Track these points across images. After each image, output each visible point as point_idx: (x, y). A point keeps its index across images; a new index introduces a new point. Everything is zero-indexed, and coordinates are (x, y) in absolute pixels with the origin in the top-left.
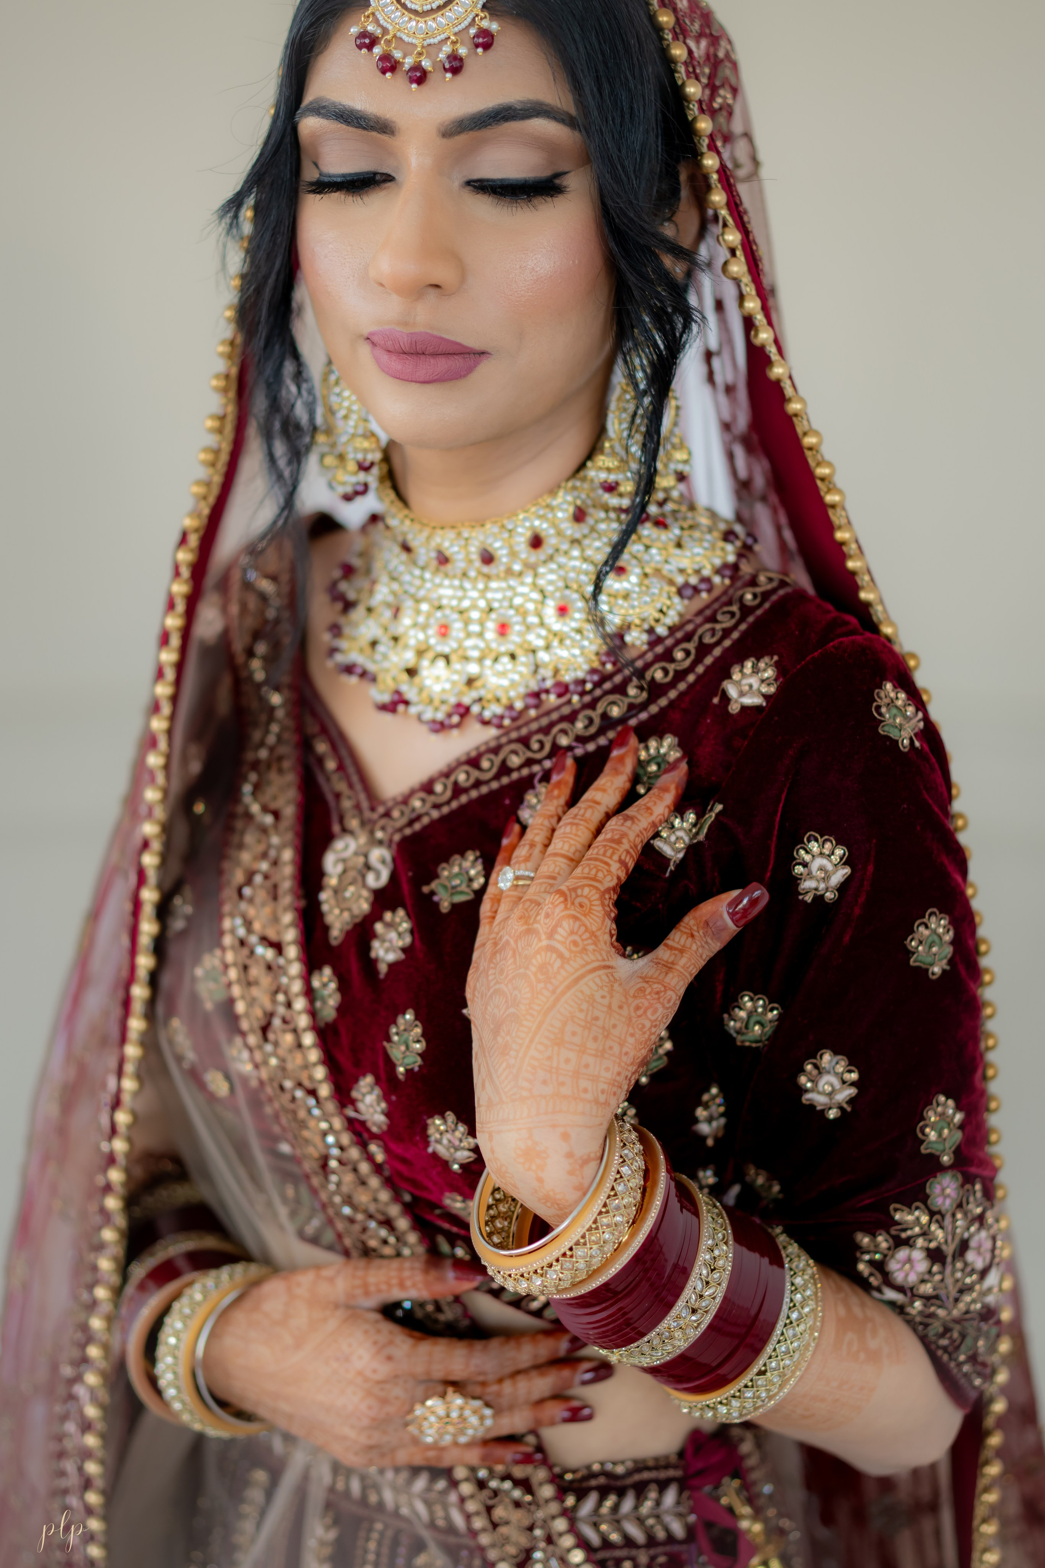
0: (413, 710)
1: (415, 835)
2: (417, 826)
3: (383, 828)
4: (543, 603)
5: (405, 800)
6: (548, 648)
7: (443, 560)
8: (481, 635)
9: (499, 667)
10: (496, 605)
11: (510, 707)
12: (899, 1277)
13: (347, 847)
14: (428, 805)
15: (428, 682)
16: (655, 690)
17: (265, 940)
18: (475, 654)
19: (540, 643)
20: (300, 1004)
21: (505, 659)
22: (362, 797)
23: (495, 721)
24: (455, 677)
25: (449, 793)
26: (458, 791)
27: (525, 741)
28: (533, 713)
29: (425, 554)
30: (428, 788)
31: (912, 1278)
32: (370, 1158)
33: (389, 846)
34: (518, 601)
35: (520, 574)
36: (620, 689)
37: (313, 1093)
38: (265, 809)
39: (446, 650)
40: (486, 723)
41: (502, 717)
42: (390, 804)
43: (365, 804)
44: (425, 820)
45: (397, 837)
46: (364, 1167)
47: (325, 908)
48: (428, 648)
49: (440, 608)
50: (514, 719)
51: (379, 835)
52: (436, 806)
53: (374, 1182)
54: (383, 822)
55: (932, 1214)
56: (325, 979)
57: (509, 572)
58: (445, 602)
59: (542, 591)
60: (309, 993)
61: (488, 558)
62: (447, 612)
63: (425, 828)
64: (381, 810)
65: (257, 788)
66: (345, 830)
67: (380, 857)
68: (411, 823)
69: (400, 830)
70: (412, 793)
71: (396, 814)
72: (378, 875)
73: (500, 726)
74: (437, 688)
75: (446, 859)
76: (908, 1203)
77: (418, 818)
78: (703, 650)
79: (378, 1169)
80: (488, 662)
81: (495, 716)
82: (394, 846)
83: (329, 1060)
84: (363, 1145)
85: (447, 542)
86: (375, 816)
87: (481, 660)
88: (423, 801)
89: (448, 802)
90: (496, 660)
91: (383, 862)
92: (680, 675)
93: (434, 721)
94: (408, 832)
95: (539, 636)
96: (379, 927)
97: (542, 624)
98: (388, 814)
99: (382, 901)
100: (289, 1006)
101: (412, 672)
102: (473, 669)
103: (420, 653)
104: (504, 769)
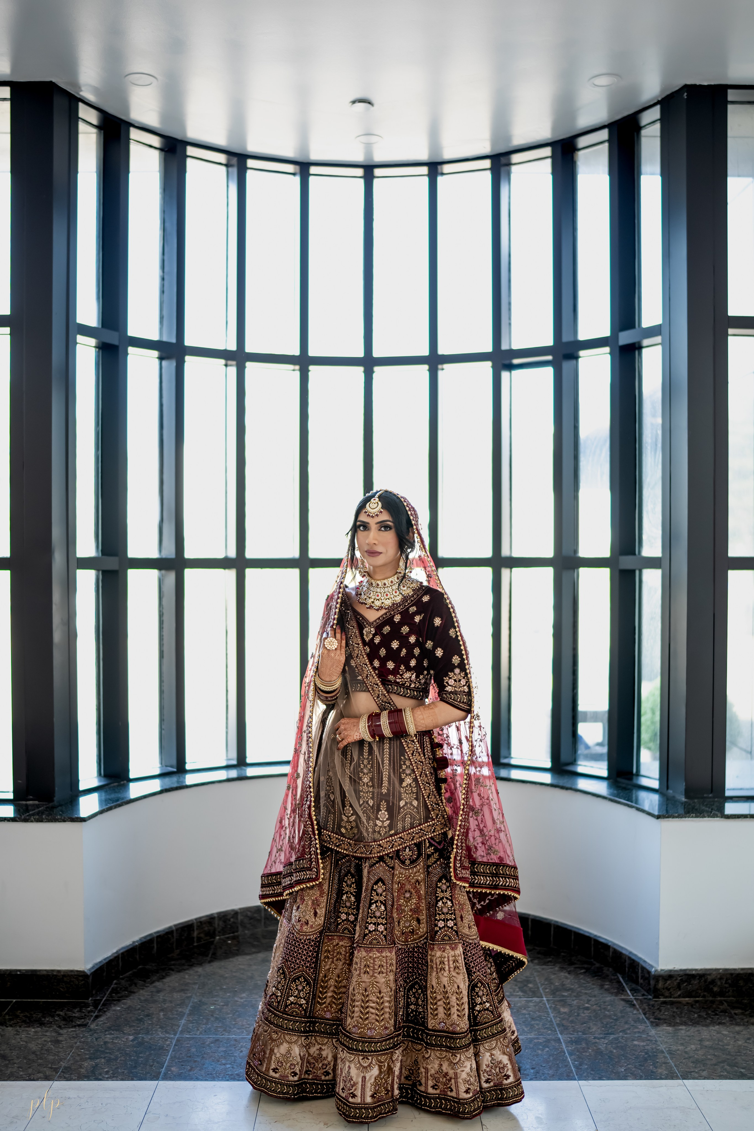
1: (378, 625)
4: (393, 591)
5: (375, 621)
6: (394, 598)
7: (378, 585)
9: (387, 601)
10: (386, 592)
12: (450, 684)
13: (367, 629)
14: (379, 621)
15: (376, 603)
16: (412, 601)
17: (356, 644)
18: (383, 599)
20: (363, 651)
21: (387, 599)
22: (368, 622)
24: (380, 602)
26: (384, 618)
27: (394, 610)
30: (379, 618)
31: (452, 684)
32: (375, 673)
34: (389, 591)
36: (407, 601)
37: (366, 664)
38: (351, 626)
40: (386, 609)
41: (389, 607)
44: (379, 623)
46: (374, 675)
47: (365, 638)
50: (391, 607)
51: (372, 626)
53: (376, 677)
55: (454, 674)
56: (368, 647)
59: (393, 589)
60: (364, 650)
61: (385, 584)
64: (371, 623)
65: (348, 624)
66: (366, 627)
67: (373, 629)
70: (376, 620)
72: (373, 632)
73: (388, 609)
75: (384, 627)
76: (451, 672)
78: (418, 595)
79: (376, 675)
80: (385, 600)
82: (374, 627)
83: (369, 659)
84: (375, 672)
85: (378, 582)
89: (382, 620)
92: (415, 599)
93: (377, 609)
94: (376, 625)
95: (392, 596)
96: (375, 638)
97: (393, 594)
98: (373, 623)
99: (374, 635)
100: (361, 652)
101: (373, 602)
102: (383, 601)
103: (374, 599)
104: (391, 614)
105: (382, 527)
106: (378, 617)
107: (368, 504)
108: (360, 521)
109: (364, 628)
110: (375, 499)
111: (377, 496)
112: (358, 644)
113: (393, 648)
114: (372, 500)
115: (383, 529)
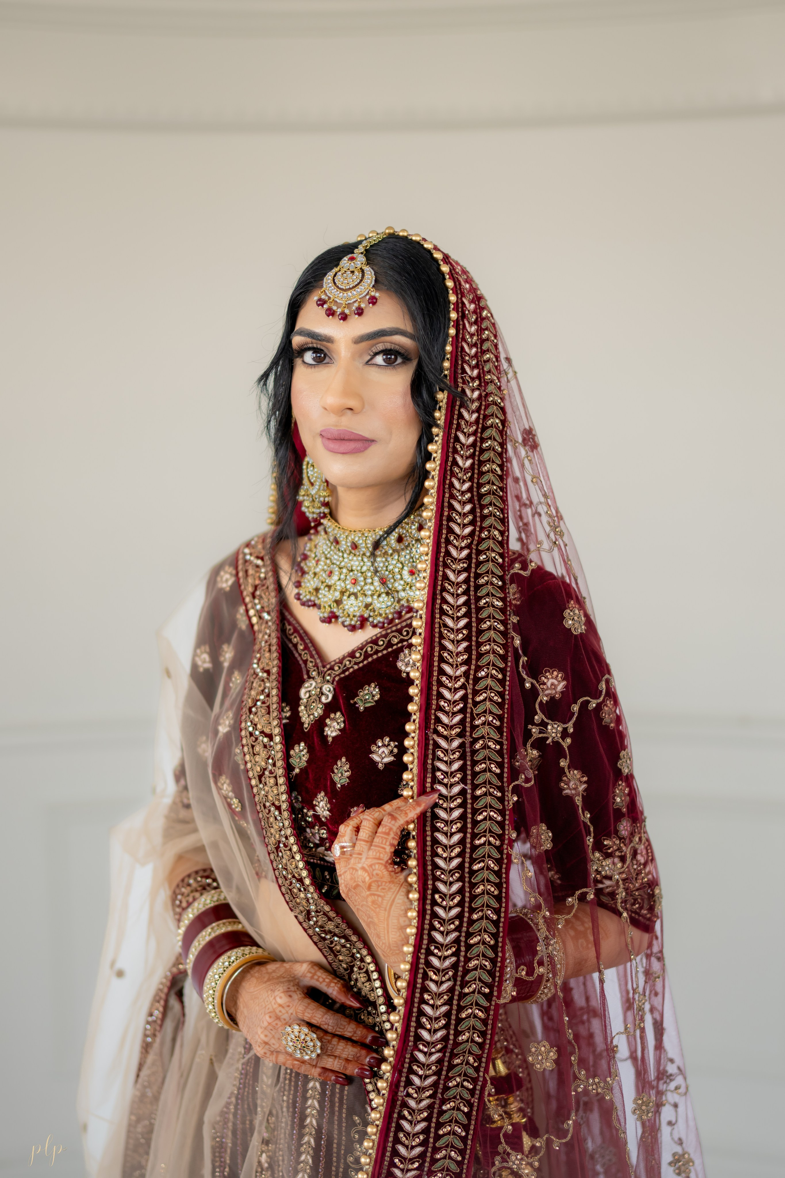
0: (340, 620)
1: (346, 677)
2: (347, 673)
3: (329, 675)
4: (402, 568)
5: (341, 661)
6: (404, 590)
7: (355, 546)
8: (372, 583)
9: (381, 599)
10: (379, 569)
11: (387, 618)
13: (311, 684)
14: (352, 663)
15: (347, 607)
18: (370, 593)
19: (400, 588)
20: (279, 764)
21: (384, 595)
22: (318, 661)
23: (380, 625)
24: (360, 604)
25: (362, 657)
26: (367, 656)
28: (397, 621)
29: (345, 545)
30: (352, 655)
33: (332, 683)
34: (391, 567)
35: (391, 555)
39: (356, 591)
40: (375, 626)
41: (384, 623)
42: (333, 663)
43: (320, 664)
44: (351, 670)
45: (337, 679)
47: (301, 714)
48: (347, 590)
49: (352, 571)
50: (389, 624)
51: (328, 678)
52: (356, 664)
54: (329, 672)
55: (620, 839)
56: (301, 748)
57: (386, 553)
58: (354, 568)
59: (402, 563)
60: (284, 758)
62: (356, 572)
63: (350, 674)
64: (328, 666)
66: (309, 677)
67: (327, 688)
68: (344, 672)
69: (339, 675)
70: (344, 658)
71: (336, 668)
72: (327, 697)
73: (382, 627)
74: (351, 610)
75: (361, 688)
77: (348, 669)
80: (375, 597)
81: (379, 622)
82: (335, 683)
85: (356, 539)
86: (325, 669)
87: (372, 595)
88: (350, 661)
89: (362, 662)
90: (379, 596)
91: (329, 691)
93: (350, 625)
94: (342, 676)
95: (400, 584)
96: (328, 721)
97: (402, 579)
98: (332, 668)
99: (330, 709)
100: (274, 765)
101: (338, 602)
102: (369, 600)
103: (342, 593)
104: (390, 644)
105: (376, 354)
106: (349, 649)
107: (330, 275)
108: (302, 333)
109: (302, 682)
110: (352, 259)
111: (361, 249)
112: (270, 737)
113: (374, 763)
114: (345, 262)
115: (379, 360)
